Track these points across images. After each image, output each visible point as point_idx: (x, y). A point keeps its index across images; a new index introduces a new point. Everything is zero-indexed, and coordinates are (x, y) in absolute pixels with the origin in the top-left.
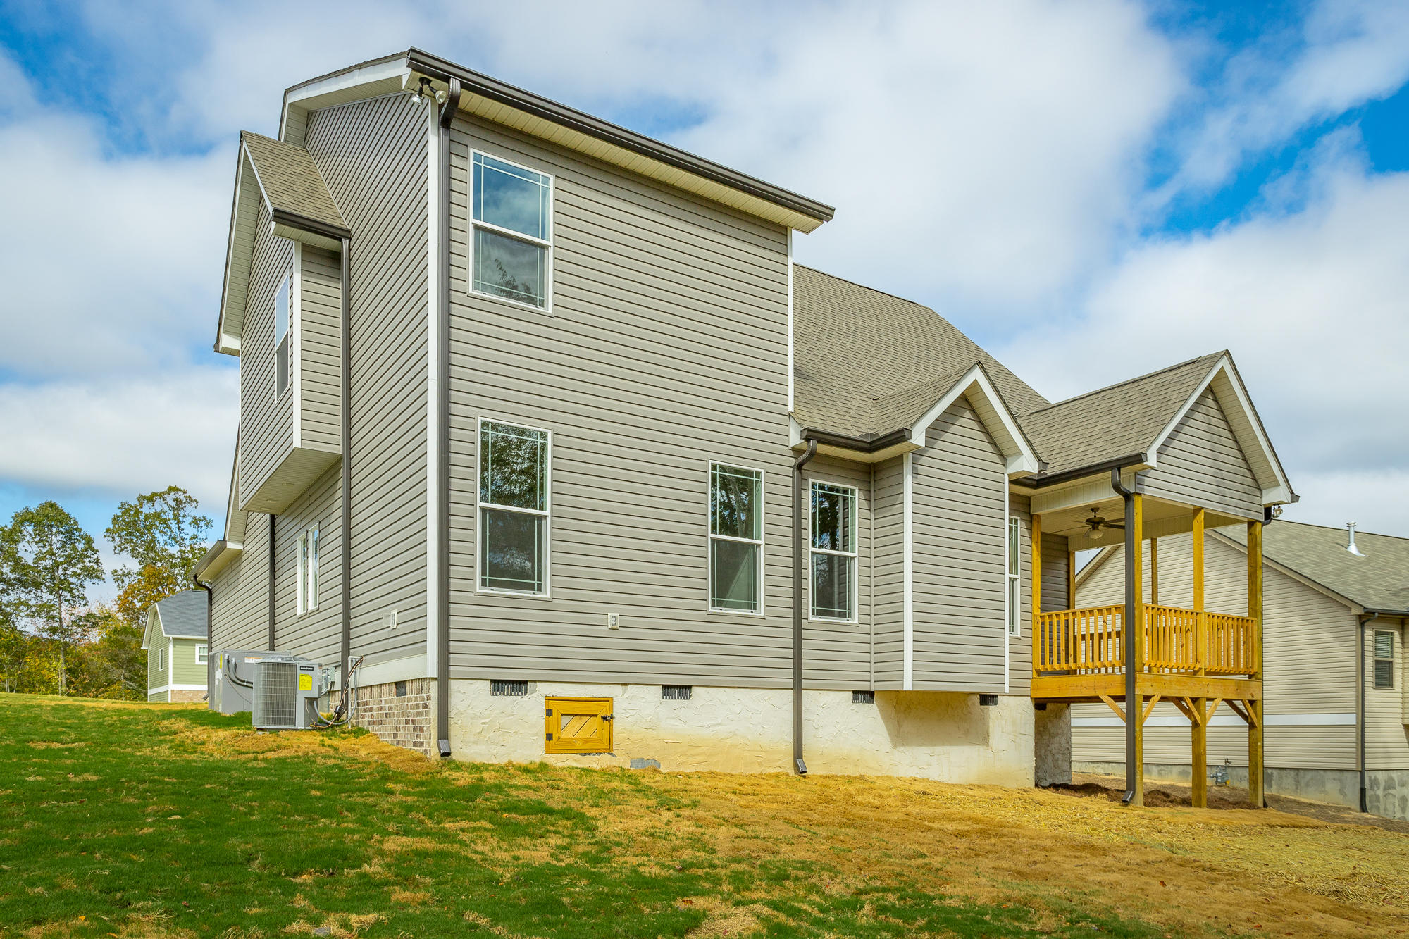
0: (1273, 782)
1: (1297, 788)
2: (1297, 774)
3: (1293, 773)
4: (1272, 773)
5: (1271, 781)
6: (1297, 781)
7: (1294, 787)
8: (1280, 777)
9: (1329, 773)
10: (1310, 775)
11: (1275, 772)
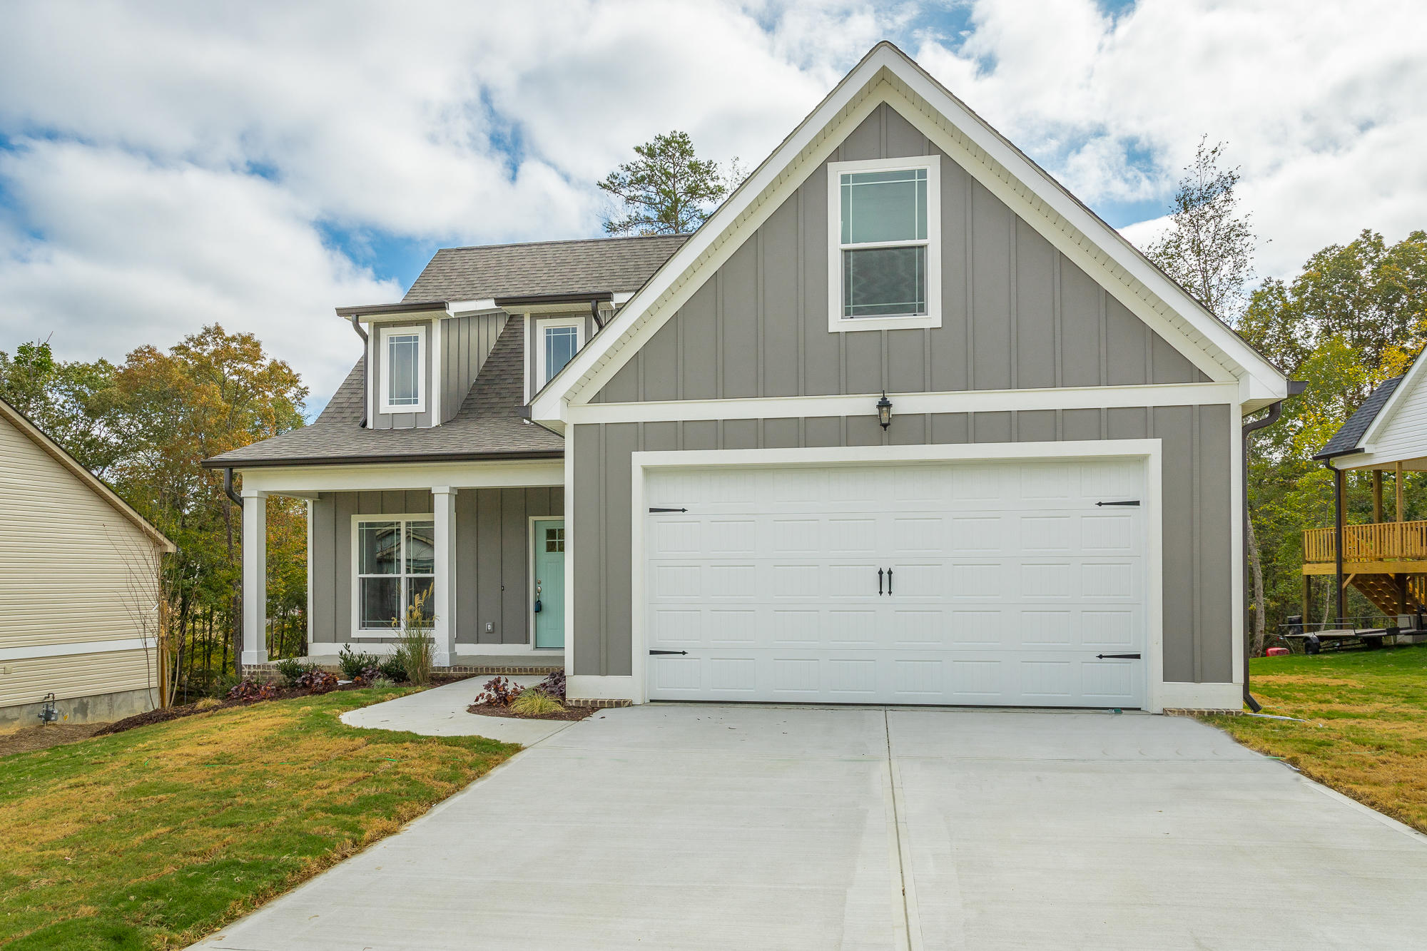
0: (89, 711)
1: (110, 713)
2: (111, 699)
3: (107, 699)
4: (88, 702)
5: (87, 710)
6: (111, 706)
7: (108, 712)
8: (95, 705)
9: (136, 693)
10: (122, 697)
11: (90, 700)
